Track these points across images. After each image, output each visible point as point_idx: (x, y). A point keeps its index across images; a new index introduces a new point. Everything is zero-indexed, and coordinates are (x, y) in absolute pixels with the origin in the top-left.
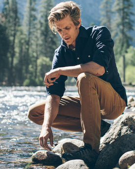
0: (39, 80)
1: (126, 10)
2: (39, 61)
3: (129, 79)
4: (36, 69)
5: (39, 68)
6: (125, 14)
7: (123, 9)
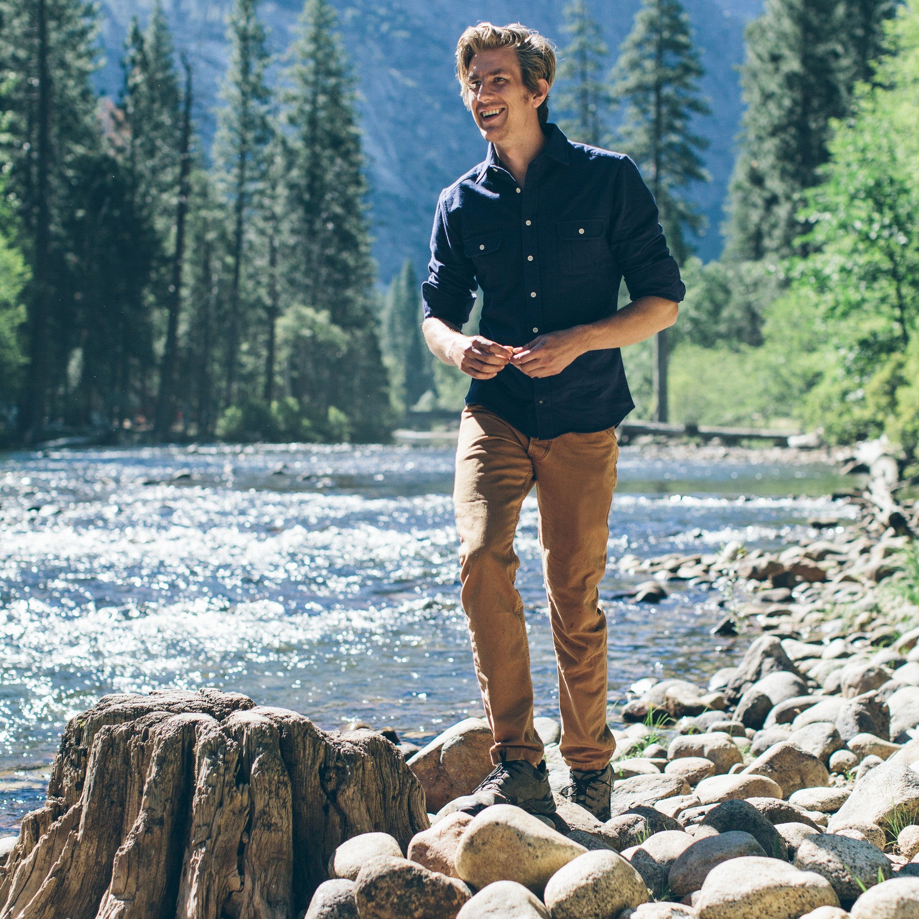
0: (285, 408)
1: (668, 91)
2: (284, 324)
3: (684, 403)
4: (271, 360)
5: (283, 355)
6: (665, 110)
7: (657, 87)
